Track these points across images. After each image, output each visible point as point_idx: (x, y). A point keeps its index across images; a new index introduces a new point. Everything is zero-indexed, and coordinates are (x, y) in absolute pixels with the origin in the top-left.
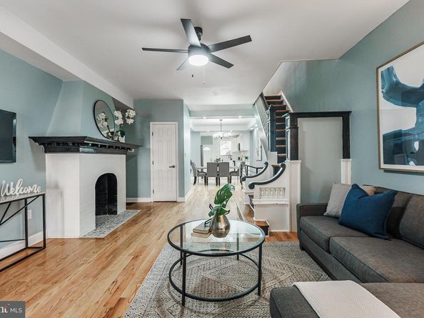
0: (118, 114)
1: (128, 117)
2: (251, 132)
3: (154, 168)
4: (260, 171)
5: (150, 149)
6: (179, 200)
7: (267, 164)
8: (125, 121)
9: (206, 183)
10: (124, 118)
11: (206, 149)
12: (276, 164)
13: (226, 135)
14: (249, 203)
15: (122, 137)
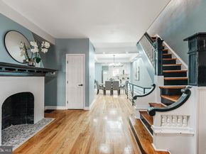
0: (34, 44)
1: (44, 47)
2: (131, 63)
3: (68, 86)
4: (147, 91)
5: (65, 73)
6: (86, 108)
7: (154, 85)
8: (40, 50)
9: (105, 93)
10: (39, 48)
11: (105, 73)
12: (163, 86)
13: (117, 65)
14: (139, 118)
15: (38, 62)
